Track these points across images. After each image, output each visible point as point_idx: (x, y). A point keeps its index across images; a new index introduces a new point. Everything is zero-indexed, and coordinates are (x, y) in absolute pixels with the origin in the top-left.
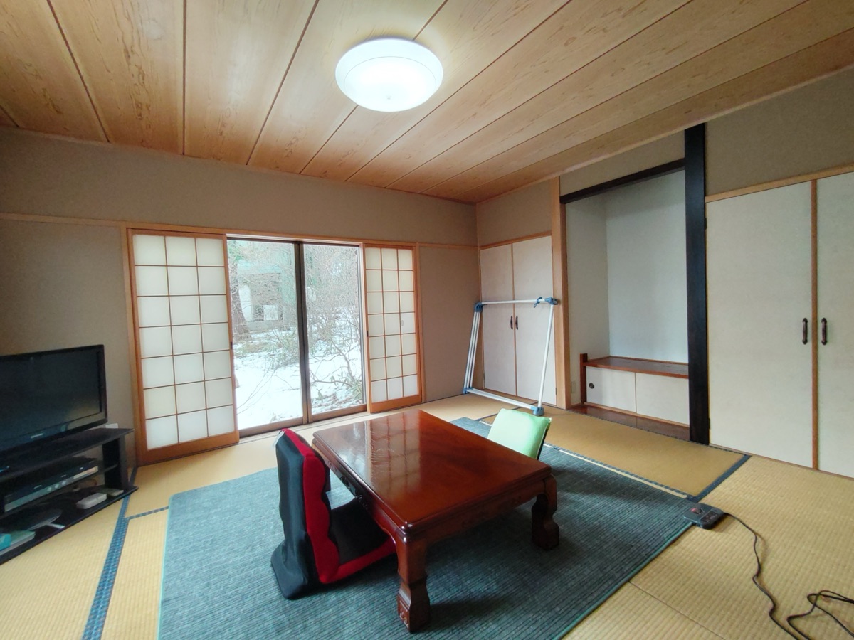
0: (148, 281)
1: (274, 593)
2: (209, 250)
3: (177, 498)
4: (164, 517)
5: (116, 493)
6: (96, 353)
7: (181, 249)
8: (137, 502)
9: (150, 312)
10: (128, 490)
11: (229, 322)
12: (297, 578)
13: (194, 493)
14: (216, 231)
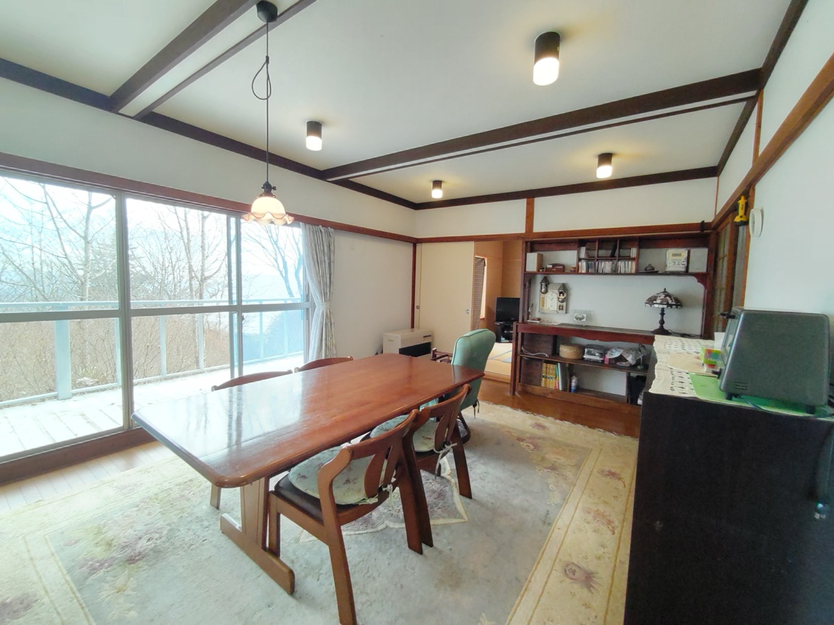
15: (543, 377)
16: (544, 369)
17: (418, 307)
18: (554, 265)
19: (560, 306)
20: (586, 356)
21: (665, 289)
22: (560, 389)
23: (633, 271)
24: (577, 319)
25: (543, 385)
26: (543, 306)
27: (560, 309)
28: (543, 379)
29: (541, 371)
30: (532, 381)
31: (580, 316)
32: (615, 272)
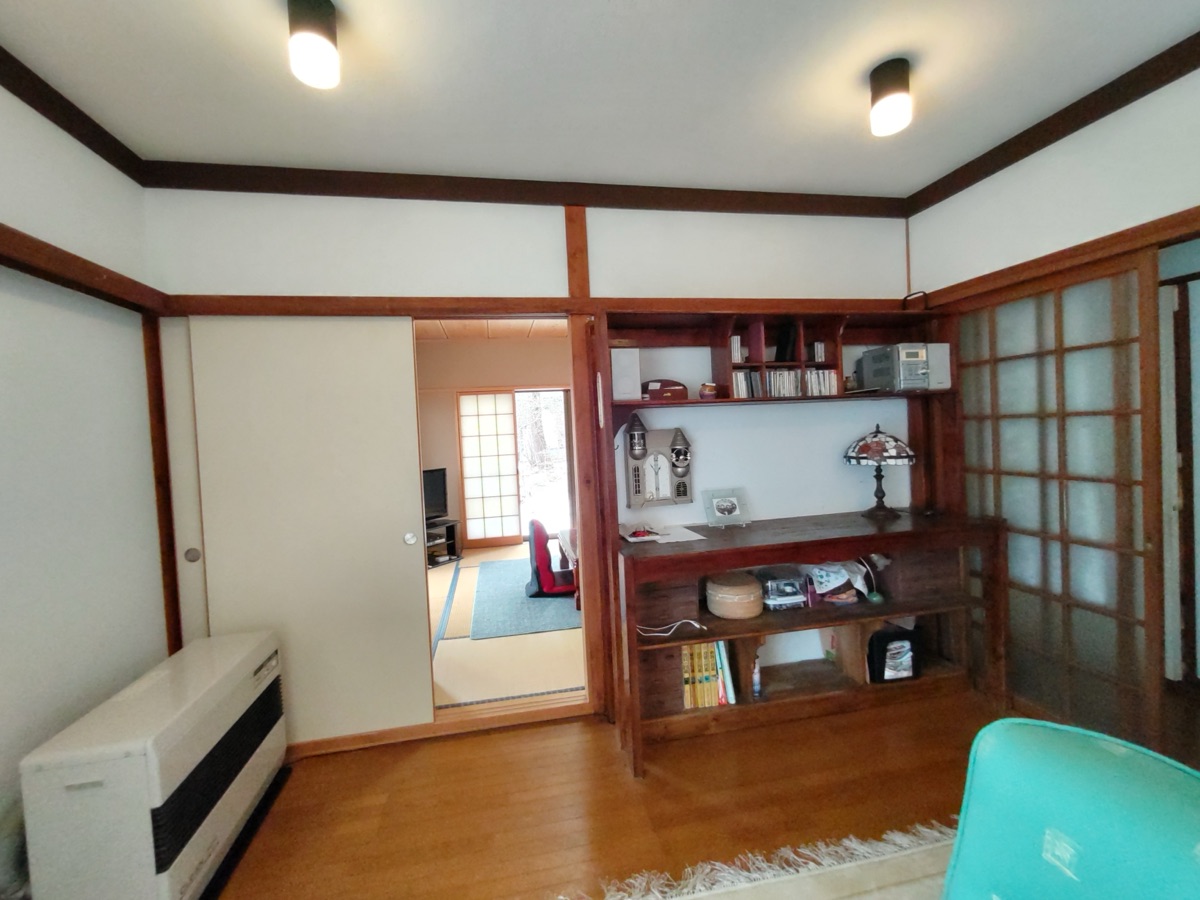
0: (468, 426)
1: (524, 595)
2: (503, 402)
3: (483, 563)
4: (477, 570)
5: (453, 557)
6: (442, 472)
7: (486, 403)
8: (462, 563)
9: (469, 447)
10: (459, 558)
11: (517, 455)
12: (535, 589)
13: (493, 562)
14: (508, 389)
15: (687, 682)
16: (686, 663)
17: (193, 556)
18: (665, 383)
19: (678, 486)
20: (772, 602)
21: (878, 426)
22: (732, 700)
23: (834, 392)
24: (722, 511)
25: (688, 704)
26: (638, 492)
27: (679, 494)
28: (687, 688)
29: (679, 668)
30: (661, 703)
31: (726, 504)
32: (804, 396)
